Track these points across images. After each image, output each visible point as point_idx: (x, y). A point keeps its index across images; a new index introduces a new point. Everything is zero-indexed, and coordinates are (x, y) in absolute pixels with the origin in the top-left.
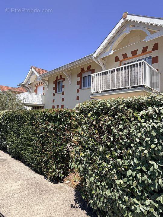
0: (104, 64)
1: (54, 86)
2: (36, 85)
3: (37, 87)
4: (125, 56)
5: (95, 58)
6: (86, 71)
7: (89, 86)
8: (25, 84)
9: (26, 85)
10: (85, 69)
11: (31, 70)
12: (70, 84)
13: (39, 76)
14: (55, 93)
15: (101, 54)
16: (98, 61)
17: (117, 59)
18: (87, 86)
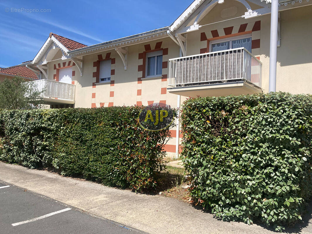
0: (183, 42)
1: (95, 69)
2: (57, 67)
3: (58, 71)
4: (215, 34)
5: (171, 32)
6: (153, 51)
7: (157, 74)
8: (35, 64)
9: (38, 66)
10: (153, 47)
11: (49, 39)
12: (125, 68)
13: (68, 53)
14: (97, 82)
15: (180, 27)
16: (176, 39)
17: (203, 37)
18: (154, 74)
